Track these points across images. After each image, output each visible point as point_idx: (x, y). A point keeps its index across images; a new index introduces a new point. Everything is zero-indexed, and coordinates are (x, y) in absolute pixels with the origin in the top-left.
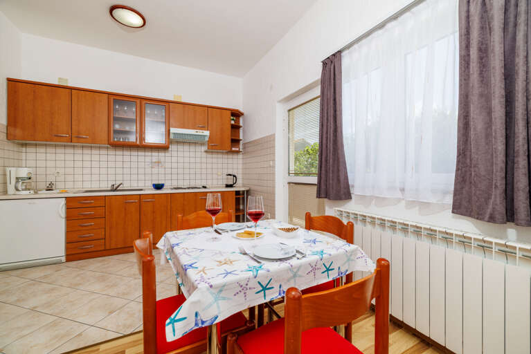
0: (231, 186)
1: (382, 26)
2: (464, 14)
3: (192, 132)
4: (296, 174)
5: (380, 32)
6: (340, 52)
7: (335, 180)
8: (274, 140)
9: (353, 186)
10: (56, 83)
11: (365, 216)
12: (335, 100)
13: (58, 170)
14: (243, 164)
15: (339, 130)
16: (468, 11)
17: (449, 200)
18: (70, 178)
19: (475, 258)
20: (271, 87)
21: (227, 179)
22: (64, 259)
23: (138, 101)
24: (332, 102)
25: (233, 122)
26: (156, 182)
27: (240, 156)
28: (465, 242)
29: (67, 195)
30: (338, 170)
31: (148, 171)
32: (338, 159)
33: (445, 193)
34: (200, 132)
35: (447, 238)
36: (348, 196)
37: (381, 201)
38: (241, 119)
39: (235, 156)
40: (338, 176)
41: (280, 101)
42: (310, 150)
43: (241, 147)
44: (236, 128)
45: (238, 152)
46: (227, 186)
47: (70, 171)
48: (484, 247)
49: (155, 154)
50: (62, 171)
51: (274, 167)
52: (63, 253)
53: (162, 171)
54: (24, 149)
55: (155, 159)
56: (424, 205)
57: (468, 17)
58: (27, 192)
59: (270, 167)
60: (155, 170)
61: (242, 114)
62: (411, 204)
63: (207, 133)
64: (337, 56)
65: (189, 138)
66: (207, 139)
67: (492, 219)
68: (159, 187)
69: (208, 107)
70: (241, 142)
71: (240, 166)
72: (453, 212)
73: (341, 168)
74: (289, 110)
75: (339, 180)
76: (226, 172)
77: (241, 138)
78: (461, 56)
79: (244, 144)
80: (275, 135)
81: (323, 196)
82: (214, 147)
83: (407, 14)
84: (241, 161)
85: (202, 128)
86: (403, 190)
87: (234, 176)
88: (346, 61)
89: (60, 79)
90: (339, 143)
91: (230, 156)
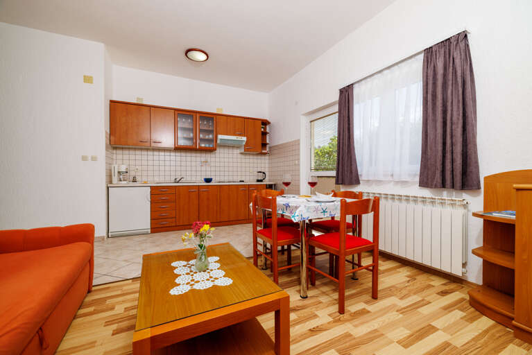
0: (261, 181)
1: (380, 72)
2: (425, 74)
3: (234, 138)
4: (317, 170)
5: (379, 75)
6: (352, 84)
7: (349, 171)
8: (299, 144)
9: (361, 175)
10: (135, 102)
11: (369, 193)
12: (349, 117)
13: (137, 167)
14: (269, 163)
15: (351, 137)
16: (427, 73)
17: (417, 179)
18: (145, 173)
19: (428, 208)
20: (296, 103)
21: (258, 175)
22: (149, 231)
23: (194, 114)
24: (347, 119)
25: (262, 130)
26: (207, 177)
27: (267, 157)
28: (424, 200)
29: (150, 185)
30: (351, 165)
31: (199, 168)
32: (351, 157)
33: (415, 175)
34: (240, 138)
35: (415, 199)
36: (357, 182)
37: (379, 182)
38: (267, 127)
39: (263, 157)
40: (351, 168)
41: (303, 115)
42: (319, 152)
43: (268, 149)
44: (264, 134)
45: (265, 154)
46: (258, 181)
47: (145, 168)
48: (433, 202)
49: (203, 155)
50: (139, 168)
51: (299, 165)
52: (149, 226)
53: (208, 169)
54: (115, 151)
55: (203, 159)
56: (404, 183)
57: (427, 76)
58: (125, 182)
59: (295, 165)
60: (203, 168)
61: (269, 123)
62: (397, 183)
63: (244, 139)
64: (350, 87)
65: (230, 142)
66: (244, 143)
67: (436, 187)
68: (208, 180)
69: (244, 118)
70: (268, 146)
71: (267, 165)
72: (420, 186)
73: (353, 163)
74: (311, 122)
75: (351, 172)
76: (256, 170)
77: (268, 142)
78: (423, 97)
79: (270, 148)
80: (299, 140)
81: (340, 182)
82: (249, 149)
83: (396, 67)
84: (267, 161)
85: (240, 135)
86: (392, 175)
87: (264, 173)
88: (357, 91)
89: (138, 98)
90: (352, 147)
91: (259, 157)
